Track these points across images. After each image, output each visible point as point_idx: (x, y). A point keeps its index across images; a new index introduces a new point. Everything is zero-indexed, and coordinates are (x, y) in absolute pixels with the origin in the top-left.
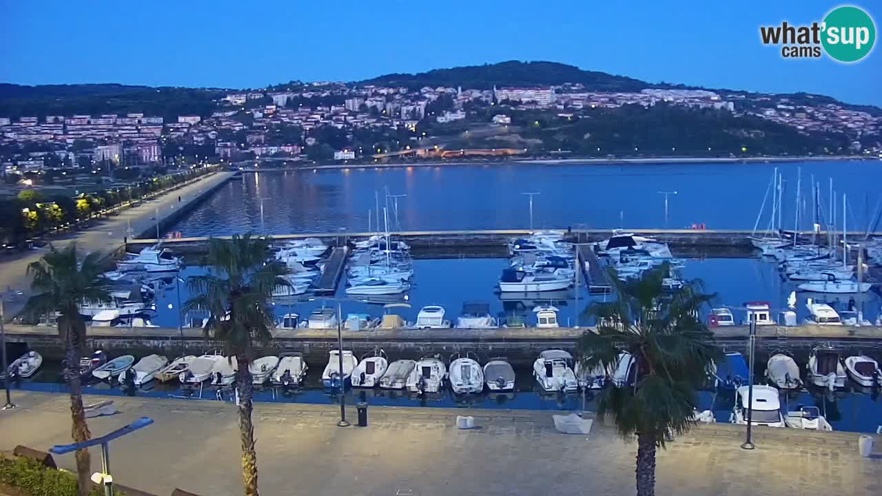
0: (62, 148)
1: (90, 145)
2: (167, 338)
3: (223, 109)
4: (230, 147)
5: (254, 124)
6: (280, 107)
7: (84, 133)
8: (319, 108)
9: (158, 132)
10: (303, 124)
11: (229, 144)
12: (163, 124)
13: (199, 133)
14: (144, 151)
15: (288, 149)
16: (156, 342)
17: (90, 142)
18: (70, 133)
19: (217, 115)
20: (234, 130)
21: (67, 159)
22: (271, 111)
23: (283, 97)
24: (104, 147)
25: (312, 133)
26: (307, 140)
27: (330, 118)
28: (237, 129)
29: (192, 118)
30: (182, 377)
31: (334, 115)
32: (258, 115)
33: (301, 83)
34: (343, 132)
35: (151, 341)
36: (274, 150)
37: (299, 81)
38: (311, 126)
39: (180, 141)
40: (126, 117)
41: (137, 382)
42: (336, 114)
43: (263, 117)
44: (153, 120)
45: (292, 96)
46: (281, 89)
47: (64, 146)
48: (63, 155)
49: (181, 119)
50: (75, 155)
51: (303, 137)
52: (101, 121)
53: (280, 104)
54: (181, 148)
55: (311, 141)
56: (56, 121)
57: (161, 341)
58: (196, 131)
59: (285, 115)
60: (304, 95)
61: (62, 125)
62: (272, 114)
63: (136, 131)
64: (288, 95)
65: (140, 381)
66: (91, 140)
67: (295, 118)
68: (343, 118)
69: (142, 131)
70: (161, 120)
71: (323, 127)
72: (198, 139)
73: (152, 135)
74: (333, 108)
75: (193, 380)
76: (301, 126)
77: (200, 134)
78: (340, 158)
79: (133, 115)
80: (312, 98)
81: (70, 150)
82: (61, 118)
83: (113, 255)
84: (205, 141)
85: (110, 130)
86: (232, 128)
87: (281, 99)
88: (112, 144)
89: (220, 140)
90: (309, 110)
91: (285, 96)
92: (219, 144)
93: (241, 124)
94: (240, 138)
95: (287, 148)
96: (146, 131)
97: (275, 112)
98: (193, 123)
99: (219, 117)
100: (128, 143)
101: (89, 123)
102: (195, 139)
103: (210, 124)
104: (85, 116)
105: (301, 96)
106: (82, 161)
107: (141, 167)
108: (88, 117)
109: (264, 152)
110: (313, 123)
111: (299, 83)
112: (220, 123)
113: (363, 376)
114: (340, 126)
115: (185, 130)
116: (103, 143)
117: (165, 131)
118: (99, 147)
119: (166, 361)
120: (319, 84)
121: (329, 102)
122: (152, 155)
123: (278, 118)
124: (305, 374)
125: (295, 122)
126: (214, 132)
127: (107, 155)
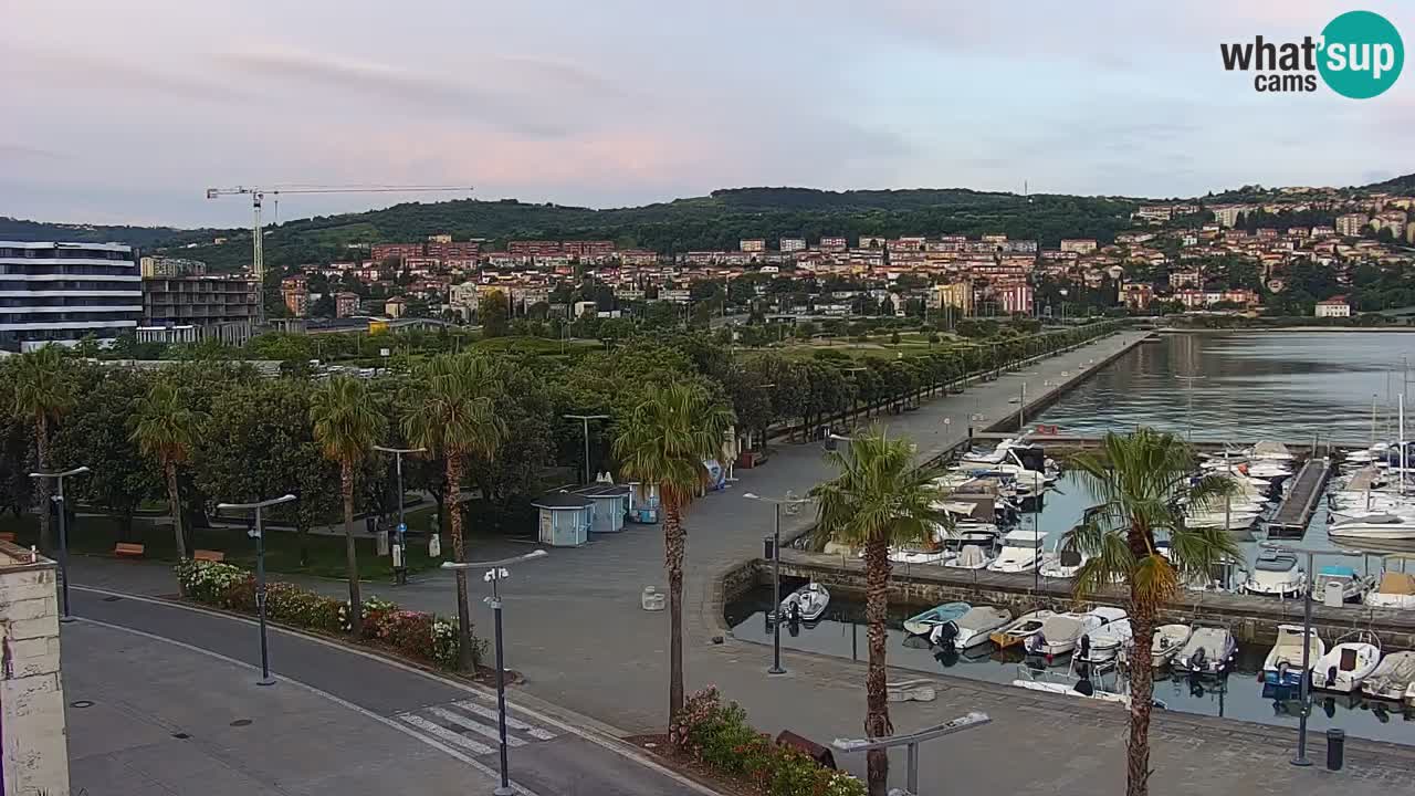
0: (879, 286)
1: (921, 284)
2: (1024, 591)
3: (1134, 231)
4: (1142, 292)
5: (1183, 257)
6: (1226, 228)
7: (913, 264)
8: (1291, 231)
9: (1027, 265)
10: (1263, 257)
11: (1140, 287)
12: (1038, 254)
13: (1092, 268)
14: (1006, 294)
15: (1238, 298)
16: (1006, 595)
17: (923, 278)
18: (893, 264)
19: (1123, 239)
20: (1151, 265)
21: (888, 304)
22: (1213, 235)
23: (1231, 213)
24: (944, 287)
25: (1277, 272)
26: (1269, 283)
27: (1309, 247)
28: (1155, 263)
29: (1082, 244)
30: (1029, 642)
31: (1316, 243)
32: (1190, 240)
33: (1262, 189)
34: (1330, 271)
35: (999, 594)
36: (1214, 298)
37: (1257, 186)
38: (1277, 261)
39: (1064, 281)
40: (979, 239)
41: (959, 644)
42: (1320, 239)
43: (1199, 244)
44: (1021, 246)
45: (1246, 210)
46: (1229, 198)
47: (883, 283)
48: (882, 298)
49: (1064, 245)
50: (901, 298)
51: (1263, 279)
52: (941, 247)
53: (1226, 223)
54: (1064, 292)
55: (1276, 287)
56: (874, 243)
57: (1015, 595)
58: (1088, 265)
59: (1234, 242)
60: (1268, 209)
61: (882, 252)
62: (1212, 240)
63: (994, 264)
64: (1241, 210)
65: (964, 642)
66: (926, 276)
67: (1250, 247)
68: (1331, 248)
69: (1003, 263)
70: (1034, 247)
71: (1297, 262)
72: (1093, 278)
73: (1019, 269)
74: (1315, 231)
75: (1045, 649)
76: (1260, 261)
77: (1096, 270)
78: (1324, 315)
79: (990, 238)
80: (1279, 213)
81: (893, 290)
82: (881, 241)
83: (950, 455)
84: (1103, 281)
85: (953, 260)
86: (1147, 262)
87: (1227, 215)
88: (955, 282)
89: (1125, 281)
90: (1272, 234)
91: (1235, 211)
92: (1125, 288)
93: (1162, 256)
94: (1160, 277)
95: (1235, 296)
96: (1011, 263)
97: (1218, 237)
98: (1083, 252)
99: (1126, 243)
100: (981, 283)
101: (922, 248)
102: (1087, 277)
103: (1112, 254)
104: (917, 239)
105: (1261, 210)
106: (909, 307)
107: (1000, 319)
108: (921, 240)
109: (1197, 302)
110: (1281, 256)
111: (1258, 190)
112: (1127, 253)
113: (1333, 671)
114: (1325, 262)
115: (1072, 264)
116: (943, 280)
117: (1041, 263)
118: (937, 287)
119: (1009, 616)
120: (1292, 192)
121: (1308, 221)
122: (1018, 300)
123: (1223, 246)
124: (1231, 659)
125: (1250, 253)
126: (1117, 267)
127: (948, 300)
